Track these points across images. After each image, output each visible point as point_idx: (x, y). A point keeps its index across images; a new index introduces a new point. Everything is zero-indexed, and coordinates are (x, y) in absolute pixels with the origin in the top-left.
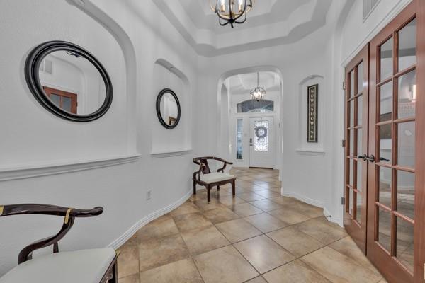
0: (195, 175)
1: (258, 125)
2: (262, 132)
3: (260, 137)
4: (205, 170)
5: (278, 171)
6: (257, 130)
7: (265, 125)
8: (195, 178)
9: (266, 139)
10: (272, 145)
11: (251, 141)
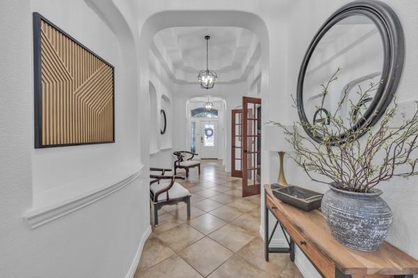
0: (175, 162)
1: (207, 127)
2: (209, 132)
3: (208, 136)
4: (181, 159)
5: (222, 160)
6: (206, 130)
7: (212, 127)
8: (175, 164)
9: (213, 137)
10: (217, 141)
11: (202, 139)
